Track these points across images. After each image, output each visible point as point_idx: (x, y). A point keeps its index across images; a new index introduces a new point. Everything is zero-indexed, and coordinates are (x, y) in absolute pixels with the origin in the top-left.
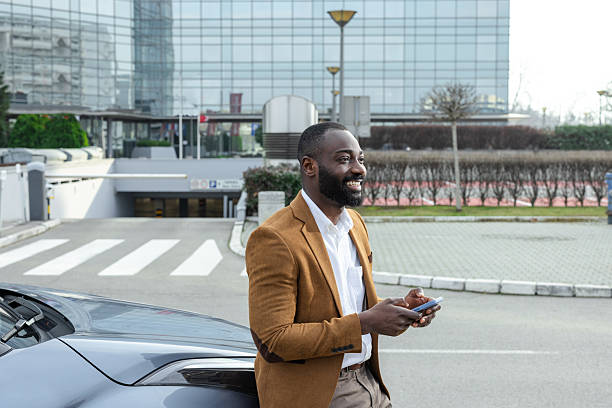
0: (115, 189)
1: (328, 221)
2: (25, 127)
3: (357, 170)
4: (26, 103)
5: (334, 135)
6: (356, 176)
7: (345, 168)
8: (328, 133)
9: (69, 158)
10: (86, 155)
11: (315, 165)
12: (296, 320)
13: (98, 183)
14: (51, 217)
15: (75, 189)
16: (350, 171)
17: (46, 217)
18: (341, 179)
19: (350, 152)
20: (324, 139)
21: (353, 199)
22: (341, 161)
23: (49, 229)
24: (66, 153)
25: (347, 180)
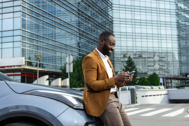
0: (169, 99)
2: (142, 80)
4: (147, 75)
9: (152, 88)
10: (158, 88)
12: (97, 80)
13: (163, 96)
15: (154, 98)
17: (136, 102)
23: (136, 106)
24: (151, 87)
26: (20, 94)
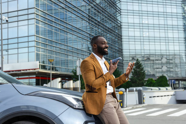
0: (176, 99)
1: (100, 58)
2: (149, 82)
3: (107, 46)
4: (155, 77)
5: (101, 38)
6: (107, 47)
7: (104, 46)
8: (99, 38)
10: (166, 89)
11: (96, 46)
13: (170, 97)
14: (145, 103)
15: (162, 98)
16: (105, 46)
17: (143, 103)
18: (103, 48)
19: (105, 42)
20: (98, 39)
21: (106, 53)
22: (103, 44)
23: (143, 106)
24: (159, 88)
25: (104, 48)
26: (25, 95)
